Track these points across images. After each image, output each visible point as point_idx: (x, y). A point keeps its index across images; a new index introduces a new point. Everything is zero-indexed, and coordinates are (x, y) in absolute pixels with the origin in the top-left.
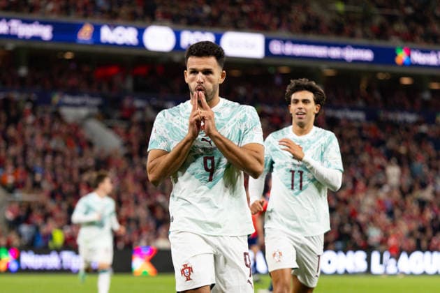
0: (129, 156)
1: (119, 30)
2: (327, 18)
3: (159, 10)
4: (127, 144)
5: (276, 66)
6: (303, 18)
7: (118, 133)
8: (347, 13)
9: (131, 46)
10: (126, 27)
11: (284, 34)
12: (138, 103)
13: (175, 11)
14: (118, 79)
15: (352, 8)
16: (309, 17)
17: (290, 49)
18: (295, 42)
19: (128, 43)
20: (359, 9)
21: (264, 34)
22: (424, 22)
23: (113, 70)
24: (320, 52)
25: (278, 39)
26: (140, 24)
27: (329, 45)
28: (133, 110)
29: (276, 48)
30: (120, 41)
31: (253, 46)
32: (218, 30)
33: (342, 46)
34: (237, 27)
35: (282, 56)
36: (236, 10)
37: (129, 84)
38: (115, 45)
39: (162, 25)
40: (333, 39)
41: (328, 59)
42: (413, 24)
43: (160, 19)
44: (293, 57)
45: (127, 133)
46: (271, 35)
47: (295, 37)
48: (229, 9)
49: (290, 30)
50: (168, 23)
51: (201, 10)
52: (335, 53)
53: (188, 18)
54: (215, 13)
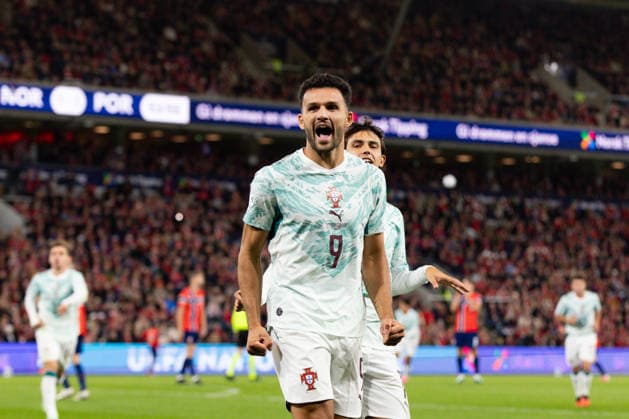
0: (33, 237)
1: (22, 90)
2: (262, 79)
3: (68, 68)
4: (31, 223)
5: (204, 133)
6: (234, 79)
7: (20, 211)
8: (285, 73)
9: (35, 109)
10: (29, 87)
11: (213, 96)
12: (44, 175)
13: (86, 69)
14: (20, 149)
15: (290, 67)
16: (241, 77)
17: (219, 114)
18: (225, 106)
19: (32, 106)
20: (298, 68)
21: (189, 97)
22: (373, 84)
23: (15, 137)
24: (254, 117)
25: (206, 103)
26: (46, 84)
27: (265, 110)
28: (37, 184)
29: (204, 112)
30: (22, 103)
31: (176, 110)
32: (136, 92)
33: (280, 111)
34: (158, 88)
35: (211, 121)
36: (157, 68)
37: (33, 153)
38: (16, 107)
39: (71, 84)
40: (268, 103)
41: (263, 126)
42: (360, 86)
43: (69, 78)
44: (222, 122)
45: (31, 211)
46: (197, 98)
47: (224, 99)
48: (148, 67)
49: (220, 91)
50: (78, 83)
51: (118, 67)
52: (271, 118)
53: (100, 77)
54: (133, 72)
